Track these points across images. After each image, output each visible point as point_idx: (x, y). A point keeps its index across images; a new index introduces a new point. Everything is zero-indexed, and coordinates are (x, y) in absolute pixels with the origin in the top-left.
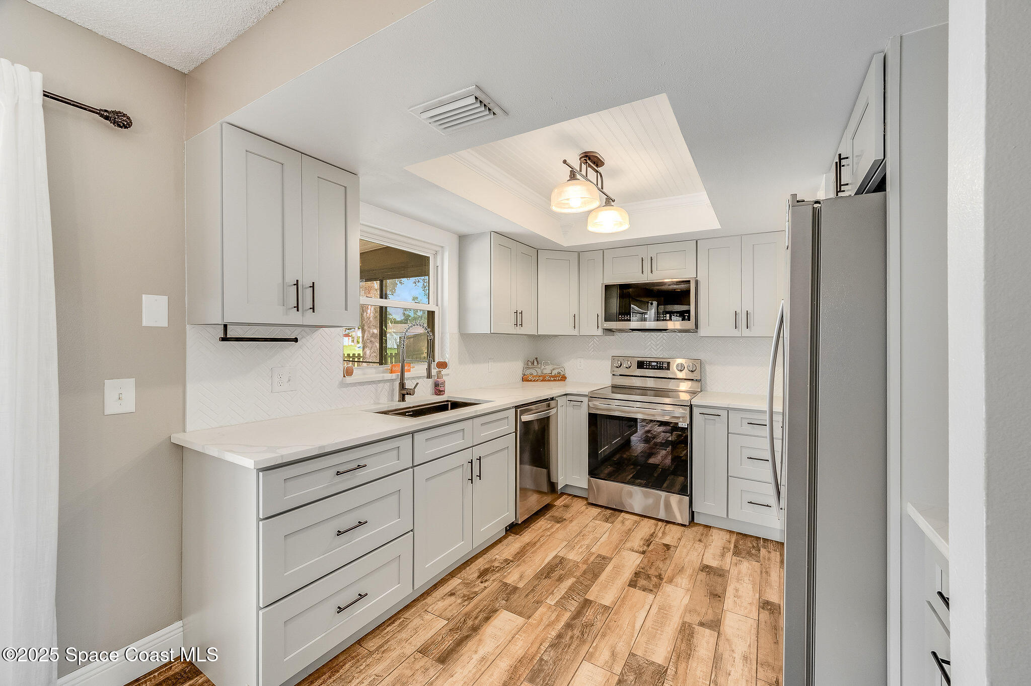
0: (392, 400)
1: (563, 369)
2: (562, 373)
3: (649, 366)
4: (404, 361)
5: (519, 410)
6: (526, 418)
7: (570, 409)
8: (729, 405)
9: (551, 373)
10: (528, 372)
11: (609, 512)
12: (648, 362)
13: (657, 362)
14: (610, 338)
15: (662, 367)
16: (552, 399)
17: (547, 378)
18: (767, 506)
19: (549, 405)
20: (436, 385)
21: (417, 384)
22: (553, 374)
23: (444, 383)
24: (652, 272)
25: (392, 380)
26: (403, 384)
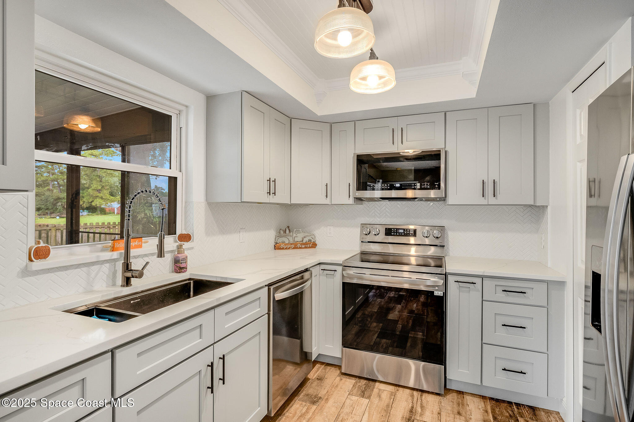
0: (114, 285)
1: (313, 237)
2: (313, 241)
3: (396, 233)
4: (128, 235)
5: (272, 288)
6: (280, 296)
7: (323, 278)
8: (484, 272)
9: (302, 241)
10: (280, 240)
11: (363, 382)
12: (395, 230)
13: (404, 230)
14: (361, 207)
15: (409, 234)
16: (306, 270)
17: (299, 245)
18: (521, 372)
19: (302, 278)
20: (176, 261)
21: (147, 263)
22: (304, 242)
23: (185, 259)
24: (402, 143)
25: (115, 260)
26: (128, 265)
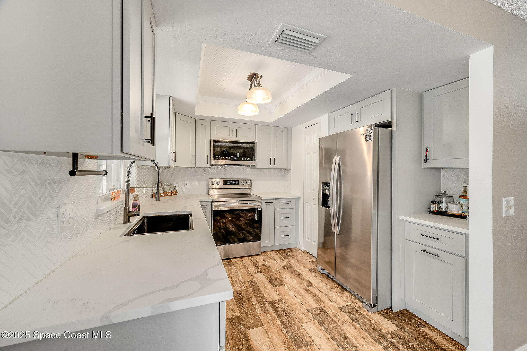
2: (175, 190)
3: (229, 183)
8: (275, 197)
9: (169, 191)
13: (233, 181)
15: (235, 183)
17: (167, 194)
18: (287, 235)
24: (236, 136)
